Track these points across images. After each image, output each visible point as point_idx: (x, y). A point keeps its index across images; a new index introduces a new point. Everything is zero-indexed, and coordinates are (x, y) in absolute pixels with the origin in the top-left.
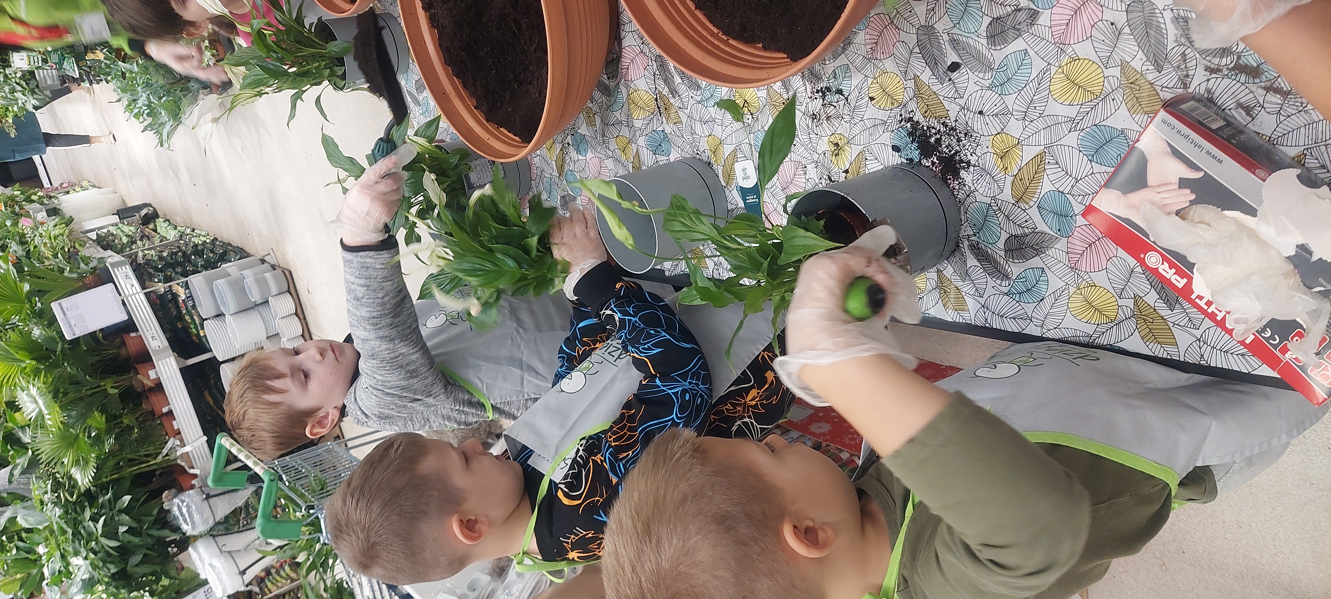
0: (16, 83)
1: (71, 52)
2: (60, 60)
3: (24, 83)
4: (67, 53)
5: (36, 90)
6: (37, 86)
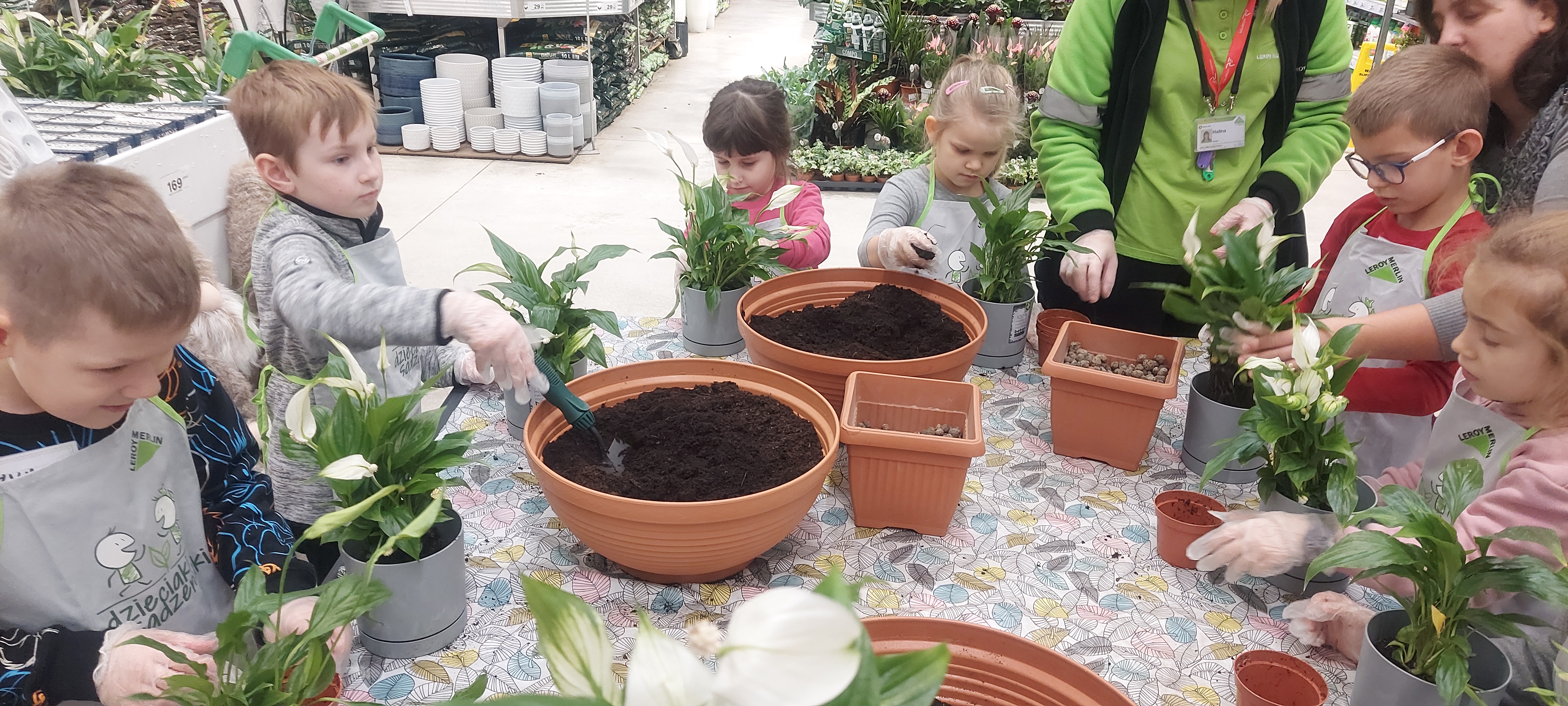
2: (833, 30)
4: (837, 39)
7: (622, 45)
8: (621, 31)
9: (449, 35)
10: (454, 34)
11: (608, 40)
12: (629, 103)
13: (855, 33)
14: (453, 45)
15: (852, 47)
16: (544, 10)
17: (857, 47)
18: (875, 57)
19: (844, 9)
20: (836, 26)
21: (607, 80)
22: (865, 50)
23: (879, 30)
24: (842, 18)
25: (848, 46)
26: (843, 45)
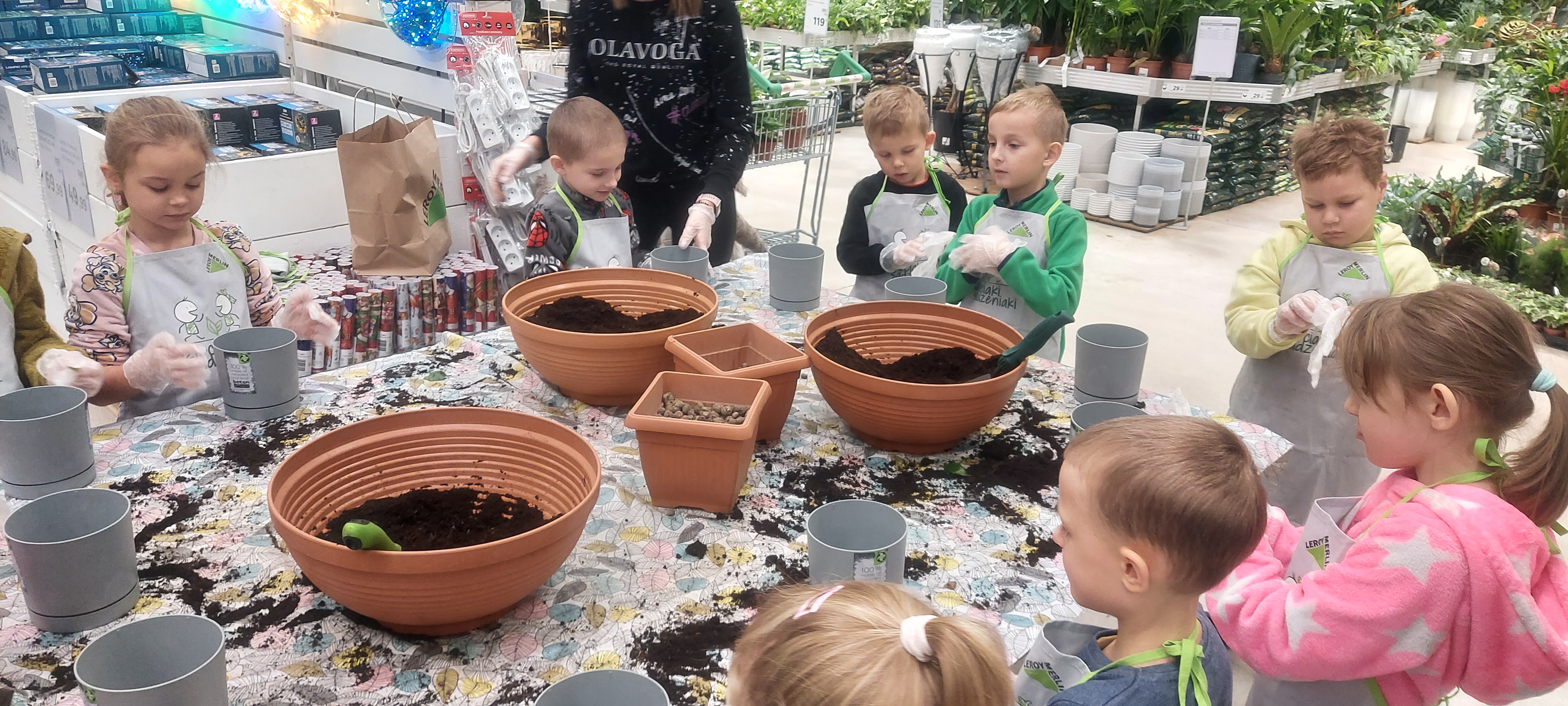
1: (1492, 156)
2: (1492, 141)
3: (1501, 98)
4: (1492, 151)
6: (1492, 109)
9: (1097, 107)
10: (1101, 107)
12: (1272, 195)
13: (1511, 146)
14: (1095, 117)
15: (1507, 161)
17: (1511, 163)
18: (1526, 176)
19: (1509, 120)
20: (1495, 138)
21: (1239, 167)
22: (1519, 167)
23: (1535, 147)
24: (1504, 129)
25: (1502, 160)
26: (1498, 159)
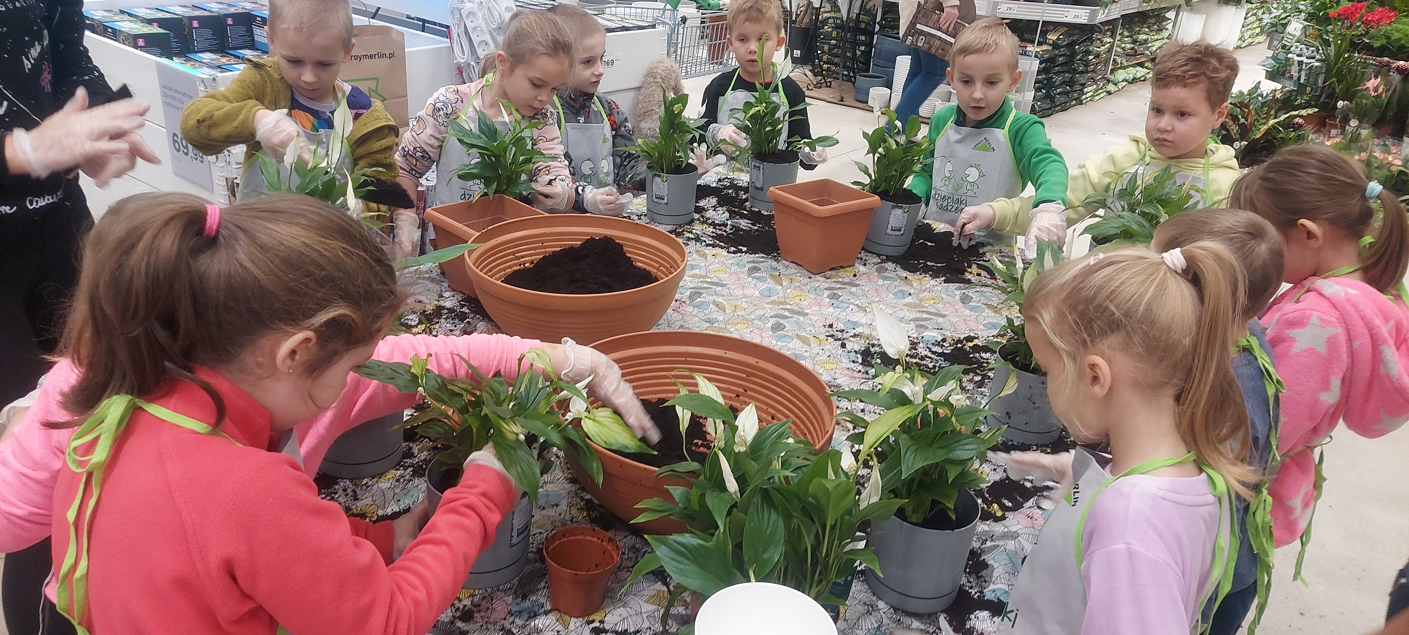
0: (1289, 16)
1: (1278, 72)
2: (1278, 59)
3: (1284, 22)
4: (1278, 68)
5: (1274, 29)
6: (1276, 31)
7: (1088, 53)
8: (1091, 40)
11: (1071, 45)
12: (1082, 104)
13: (1296, 63)
15: (1291, 77)
16: (1015, 12)
17: (1295, 78)
18: (1309, 89)
19: (1294, 41)
20: (1282, 56)
21: (1058, 79)
22: (1302, 81)
23: (1317, 64)
24: (1289, 49)
25: (1287, 75)
26: (1283, 75)
